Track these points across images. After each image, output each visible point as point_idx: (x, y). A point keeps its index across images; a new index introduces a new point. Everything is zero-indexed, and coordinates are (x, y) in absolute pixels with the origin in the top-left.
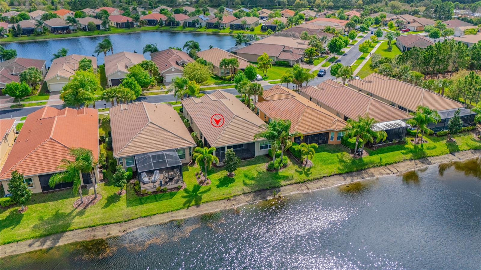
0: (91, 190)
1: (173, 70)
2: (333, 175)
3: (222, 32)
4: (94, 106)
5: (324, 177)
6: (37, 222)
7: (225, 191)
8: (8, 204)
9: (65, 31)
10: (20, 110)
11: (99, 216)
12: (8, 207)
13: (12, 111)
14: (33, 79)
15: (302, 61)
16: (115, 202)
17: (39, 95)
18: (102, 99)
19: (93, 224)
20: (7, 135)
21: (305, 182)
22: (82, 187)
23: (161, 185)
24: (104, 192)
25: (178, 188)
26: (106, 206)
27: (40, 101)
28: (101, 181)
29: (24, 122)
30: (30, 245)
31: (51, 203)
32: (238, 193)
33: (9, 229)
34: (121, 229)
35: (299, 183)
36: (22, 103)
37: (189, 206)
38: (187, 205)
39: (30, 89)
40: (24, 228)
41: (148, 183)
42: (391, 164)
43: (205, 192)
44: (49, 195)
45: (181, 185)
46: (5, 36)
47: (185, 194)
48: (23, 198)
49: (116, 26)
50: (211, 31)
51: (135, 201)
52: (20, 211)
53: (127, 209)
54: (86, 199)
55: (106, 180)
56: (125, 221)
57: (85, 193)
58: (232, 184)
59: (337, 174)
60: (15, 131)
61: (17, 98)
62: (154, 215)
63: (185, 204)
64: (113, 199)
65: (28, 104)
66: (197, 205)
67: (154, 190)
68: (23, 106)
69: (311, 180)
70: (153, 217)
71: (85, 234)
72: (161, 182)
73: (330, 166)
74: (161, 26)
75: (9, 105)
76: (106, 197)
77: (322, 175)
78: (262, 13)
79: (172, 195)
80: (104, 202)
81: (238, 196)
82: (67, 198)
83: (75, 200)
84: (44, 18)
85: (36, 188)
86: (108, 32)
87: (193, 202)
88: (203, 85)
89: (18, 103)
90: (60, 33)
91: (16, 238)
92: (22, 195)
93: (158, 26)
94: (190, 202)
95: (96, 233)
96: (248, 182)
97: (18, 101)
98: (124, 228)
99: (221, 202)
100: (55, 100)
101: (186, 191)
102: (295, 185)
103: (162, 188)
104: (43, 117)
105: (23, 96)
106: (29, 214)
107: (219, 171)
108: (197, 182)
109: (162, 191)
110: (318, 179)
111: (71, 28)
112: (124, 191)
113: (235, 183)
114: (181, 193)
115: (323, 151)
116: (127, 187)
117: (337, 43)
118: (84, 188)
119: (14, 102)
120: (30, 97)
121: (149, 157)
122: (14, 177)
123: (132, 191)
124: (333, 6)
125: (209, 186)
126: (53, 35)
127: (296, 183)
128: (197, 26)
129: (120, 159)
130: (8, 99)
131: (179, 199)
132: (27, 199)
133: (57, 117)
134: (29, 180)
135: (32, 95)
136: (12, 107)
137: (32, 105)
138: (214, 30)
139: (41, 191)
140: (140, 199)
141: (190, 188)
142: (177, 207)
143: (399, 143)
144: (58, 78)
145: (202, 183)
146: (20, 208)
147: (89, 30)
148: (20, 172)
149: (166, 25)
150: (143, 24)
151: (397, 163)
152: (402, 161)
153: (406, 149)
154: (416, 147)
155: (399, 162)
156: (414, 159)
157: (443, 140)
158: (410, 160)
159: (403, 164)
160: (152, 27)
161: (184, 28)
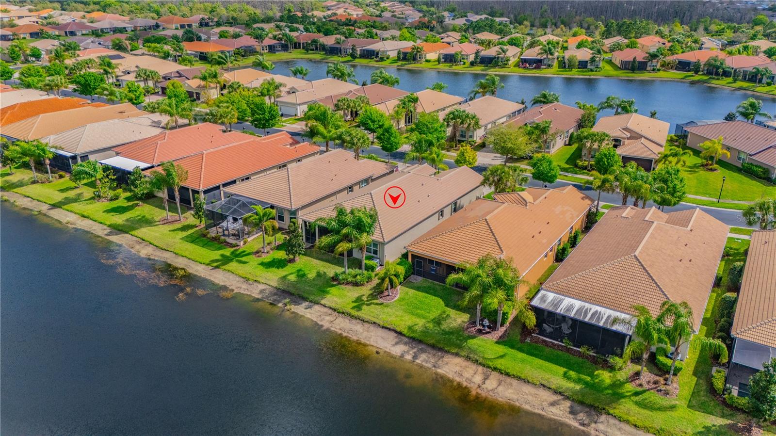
2: (389, 329)
5: (374, 323)
16: (183, 231)
21: (343, 313)
23: (223, 234)
25: (233, 246)
35: (334, 310)
40: (120, 218)
52: (137, 206)
54: (173, 217)
59: (396, 332)
64: (186, 228)
69: (353, 316)
74: (697, 73)
76: (186, 224)
79: (218, 249)
87: (217, 264)
91: (107, 222)
93: (691, 73)
103: (223, 237)
108: (255, 250)
109: (220, 241)
110: (363, 320)
111: (545, 62)
112: (201, 226)
114: (229, 251)
115: (441, 297)
127: (331, 308)
141: (241, 251)
143: (593, 360)
146: (140, 204)
147: (569, 67)
149: (709, 73)
150: (666, 66)
151: (519, 378)
152: (534, 384)
153: (591, 375)
154: (616, 385)
155: (526, 381)
156: (567, 398)
157: (723, 416)
158: (556, 392)
159: (527, 389)
160: (679, 74)
161: (734, 82)
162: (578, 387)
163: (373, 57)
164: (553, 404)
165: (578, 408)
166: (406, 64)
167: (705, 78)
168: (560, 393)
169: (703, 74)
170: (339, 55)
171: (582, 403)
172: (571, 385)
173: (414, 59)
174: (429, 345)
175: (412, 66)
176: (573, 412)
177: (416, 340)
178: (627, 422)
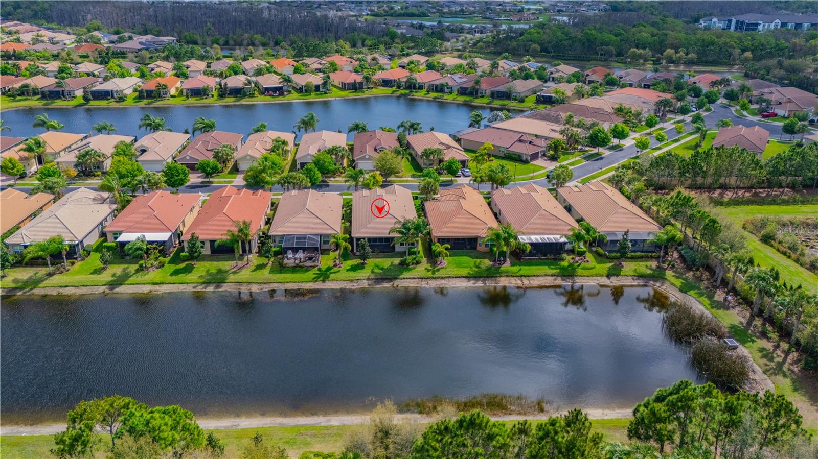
0: (246, 258)
1: (367, 157)
2: (460, 277)
3: (477, 102)
4: (271, 190)
6: (204, 274)
7: (352, 274)
8: (186, 259)
9: (278, 92)
10: (209, 186)
11: (246, 276)
12: (185, 261)
13: (202, 187)
14: (225, 157)
15: (544, 155)
16: (261, 269)
17: (229, 173)
18: (278, 184)
19: (240, 281)
20: (194, 207)
21: (428, 278)
22: (240, 255)
23: (300, 262)
24: (255, 261)
25: (314, 267)
26: (254, 270)
27: (228, 180)
28: (256, 253)
29: (208, 198)
30: (194, 287)
31: (215, 263)
32: (362, 278)
33: (184, 275)
34: (259, 287)
35: (422, 278)
36: (211, 180)
37: (316, 281)
38: (315, 280)
39: (220, 166)
40: (194, 276)
41: (291, 259)
42: (528, 276)
43: (335, 272)
44: (215, 257)
45: (317, 264)
46: (210, 96)
47: (318, 272)
48: (196, 254)
49: (341, 86)
50: (462, 99)
51: (276, 270)
52: (193, 265)
53: (269, 275)
54: (240, 264)
55: (260, 253)
56: (265, 283)
57: (242, 260)
58: (360, 271)
59: (464, 277)
60: (200, 206)
61: (208, 175)
62: (288, 282)
63: (313, 279)
64: (260, 267)
65: (216, 181)
66: (324, 281)
67: (294, 265)
68: (211, 182)
69: (435, 278)
70: (286, 284)
71: (234, 287)
72: (300, 259)
73: (461, 270)
74: (399, 89)
75: (201, 180)
76: (256, 265)
77: (448, 276)
78: (557, 72)
79: (307, 271)
80: (253, 268)
81: (361, 280)
82: (227, 261)
83: (233, 263)
84: (257, 73)
85: (206, 251)
86: (329, 95)
87: (321, 279)
88: (397, 177)
89: (208, 180)
90: (270, 95)
91: (187, 281)
92: (196, 252)
93: (394, 88)
94: (318, 278)
95: (241, 287)
96: (377, 270)
97: (208, 178)
98: (262, 287)
99: (345, 282)
100: (239, 180)
101: (319, 269)
102: (417, 280)
103: (301, 264)
104: (223, 195)
105: (213, 173)
106: (198, 268)
107: (354, 259)
108: (332, 265)
109: (301, 267)
110: (442, 278)
111: (285, 88)
112: (271, 263)
113: (364, 270)
114: (315, 270)
115: (466, 256)
116: (274, 260)
117: (599, 135)
118: (242, 256)
119: (205, 178)
120: (220, 174)
121: (294, 238)
122: (192, 237)
123: (277, 264)
124: (695, 60)
125: (340, 269)
126: (263, 97)
127: (419, 278)
128: (447, 90)
129: (274, 236)
130: (200, 175)
131: (311, 274)
132: (199, 256)
133: (233, 196)
134: (203, 242)
135: (221, 172)
136: (202, 182)
137: (219, 182)
138: (468, 98)
139: (210, 253)
140: (281, 270)
141: (324, 268)
142: (307, 280)
143: (555, 259)
144: (248, 158)
145: (335, 266)
146: (193, 263)
147: (306, 91)
148: (197, 234)
149: (407, 88)
150: (376, 85)
151: (534, 276)
152: (542, 276)
153: (558, 265)
154: (571, 265)
155: (538, 276)
156: (558, 276)
157: (610, 262)
158: (552, 275)
159: (541, 278)
160: (387, 90)
161: (428, 94)
162: (558, 271)
163: (109, 98)
164: (555, 280)
165: (564, 278)
166: (152, 102)
167: (407, 92)
168: (554, 275)
169: (404, 89)
170: (64, 98)
171: (564, 276)
172: (555, 271)
173: (160, 96)
174: (484, 277)
175: (160, 104)
176: (563, 280)
177: (476, 277)
178: (584, 276)
